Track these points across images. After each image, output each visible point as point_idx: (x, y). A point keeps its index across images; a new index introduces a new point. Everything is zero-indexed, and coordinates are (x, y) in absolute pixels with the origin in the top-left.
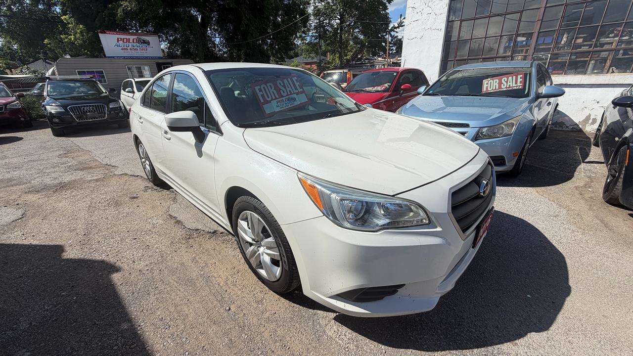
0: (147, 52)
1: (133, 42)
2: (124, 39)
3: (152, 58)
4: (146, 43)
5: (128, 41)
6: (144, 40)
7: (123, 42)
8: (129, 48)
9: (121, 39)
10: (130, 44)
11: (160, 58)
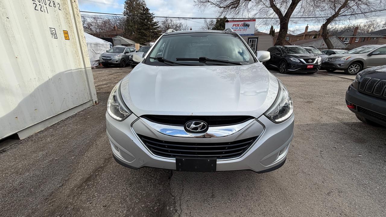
0: (245, 32)
1: (241, 26)
2: (236, 24)
3: (248, 35)
4: (247, 26)
5: (238, 25)
6: (247, 24)
7: (236, 26)
8: (237, 30)
9: (235, 24)
10: (239, 27)
11: (252, 35)
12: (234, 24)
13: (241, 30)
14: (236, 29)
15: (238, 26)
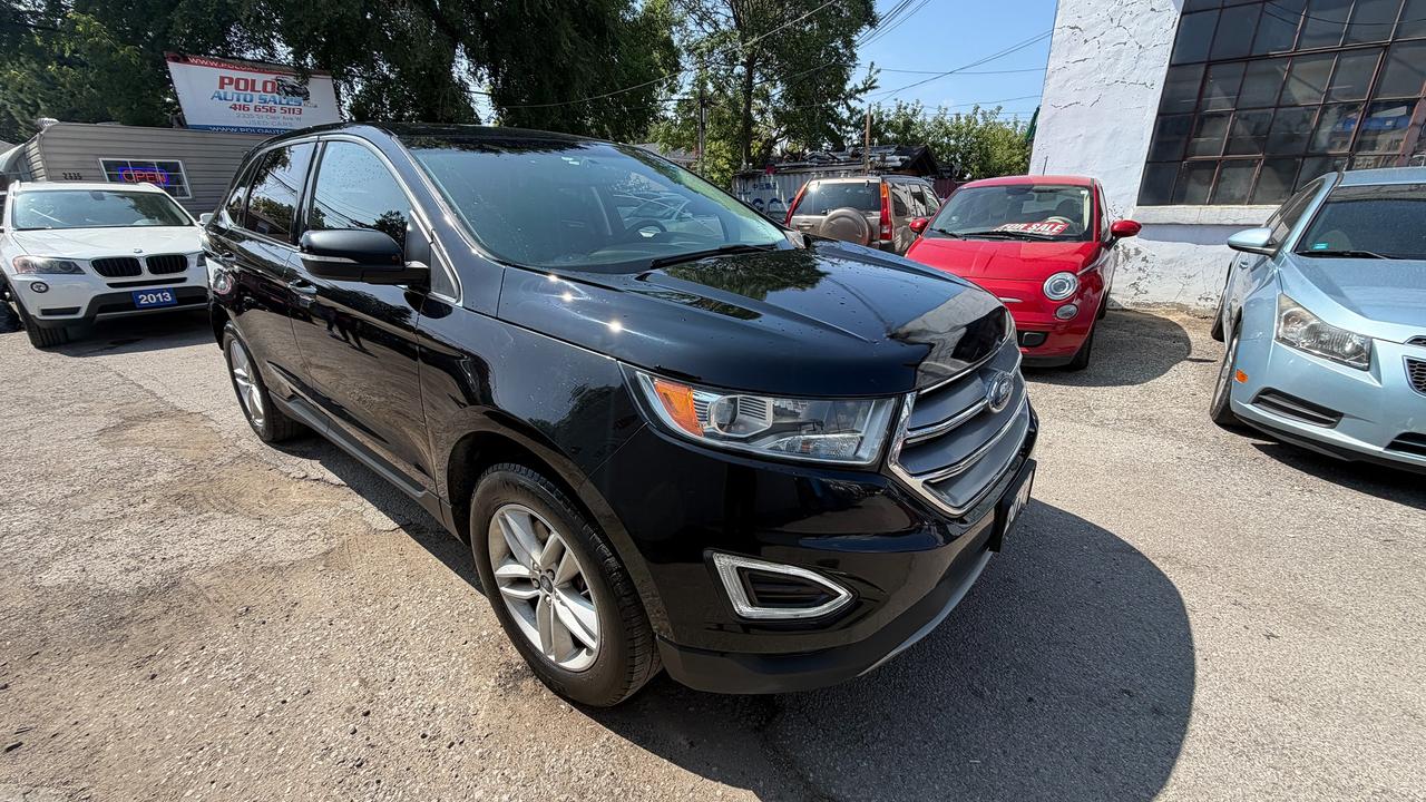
0: (298, 119)
1: (265, 90)
2: (238, 80)
4: (299, 95)
6: (293, 87)
7: (237, 88)
8: (252, 106)
9: (231, 80)
10: (256, 95)
12: (222, 79)
13: (271, 110)
14: (242, 102)
15: (253, 90)
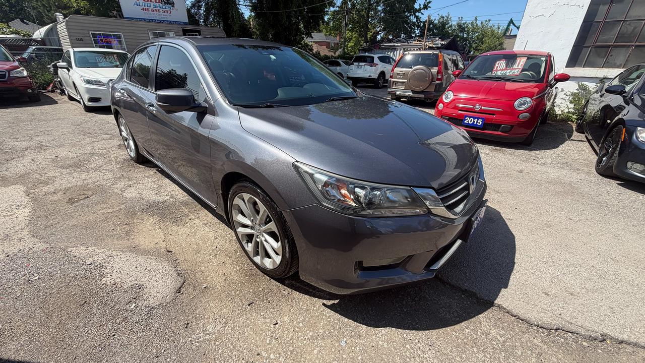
0: (170, 16)
1: (156, 2)
3: (177, 23)
4: (170, 4)
8: (150, 10)
11: (185, 23)
13: (158, 11)
